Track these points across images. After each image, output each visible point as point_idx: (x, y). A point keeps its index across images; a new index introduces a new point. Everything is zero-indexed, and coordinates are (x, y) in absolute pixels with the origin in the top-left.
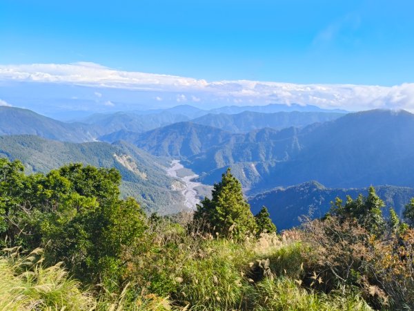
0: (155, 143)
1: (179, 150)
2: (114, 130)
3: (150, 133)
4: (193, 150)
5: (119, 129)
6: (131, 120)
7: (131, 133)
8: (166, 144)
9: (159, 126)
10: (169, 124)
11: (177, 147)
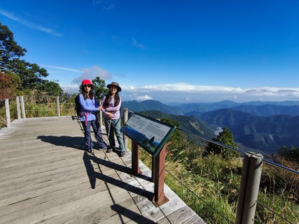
0: (209, 118)
3: (207, 113)
4: (230, 123)
5: (193, 111)
6: (199, 107)
7: (198, 113)
8: (215, 119)
9: (212, 110)
10: (217, 109)
11: (221, 121)
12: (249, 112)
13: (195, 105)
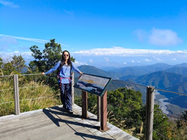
0: (145, 81)
1: (157, 85)
2: (126, 75)
3: (143, 76)
4: (165, 85)
5: (128, 74)
6: (134, 70)
7: (134, 76)
8: (150, 82)
9: (147, 73)
10: (152, 72)
11: (157, 83)
12: (181, 73)
13: (130, 69)
